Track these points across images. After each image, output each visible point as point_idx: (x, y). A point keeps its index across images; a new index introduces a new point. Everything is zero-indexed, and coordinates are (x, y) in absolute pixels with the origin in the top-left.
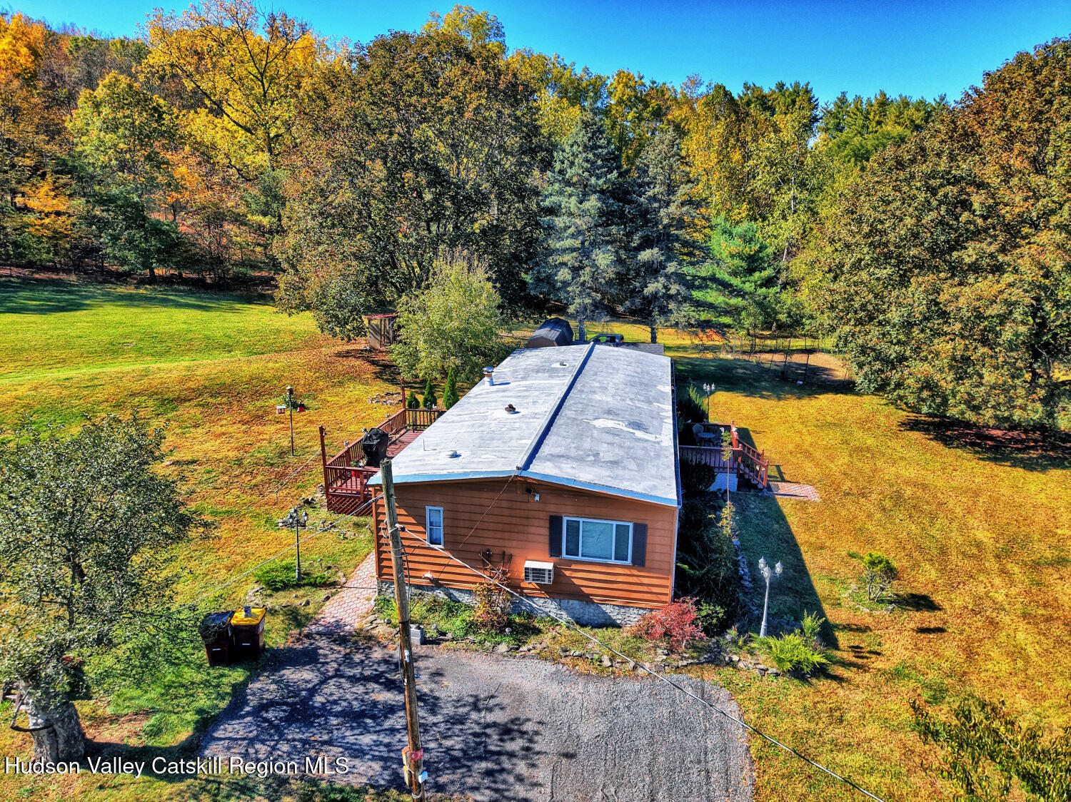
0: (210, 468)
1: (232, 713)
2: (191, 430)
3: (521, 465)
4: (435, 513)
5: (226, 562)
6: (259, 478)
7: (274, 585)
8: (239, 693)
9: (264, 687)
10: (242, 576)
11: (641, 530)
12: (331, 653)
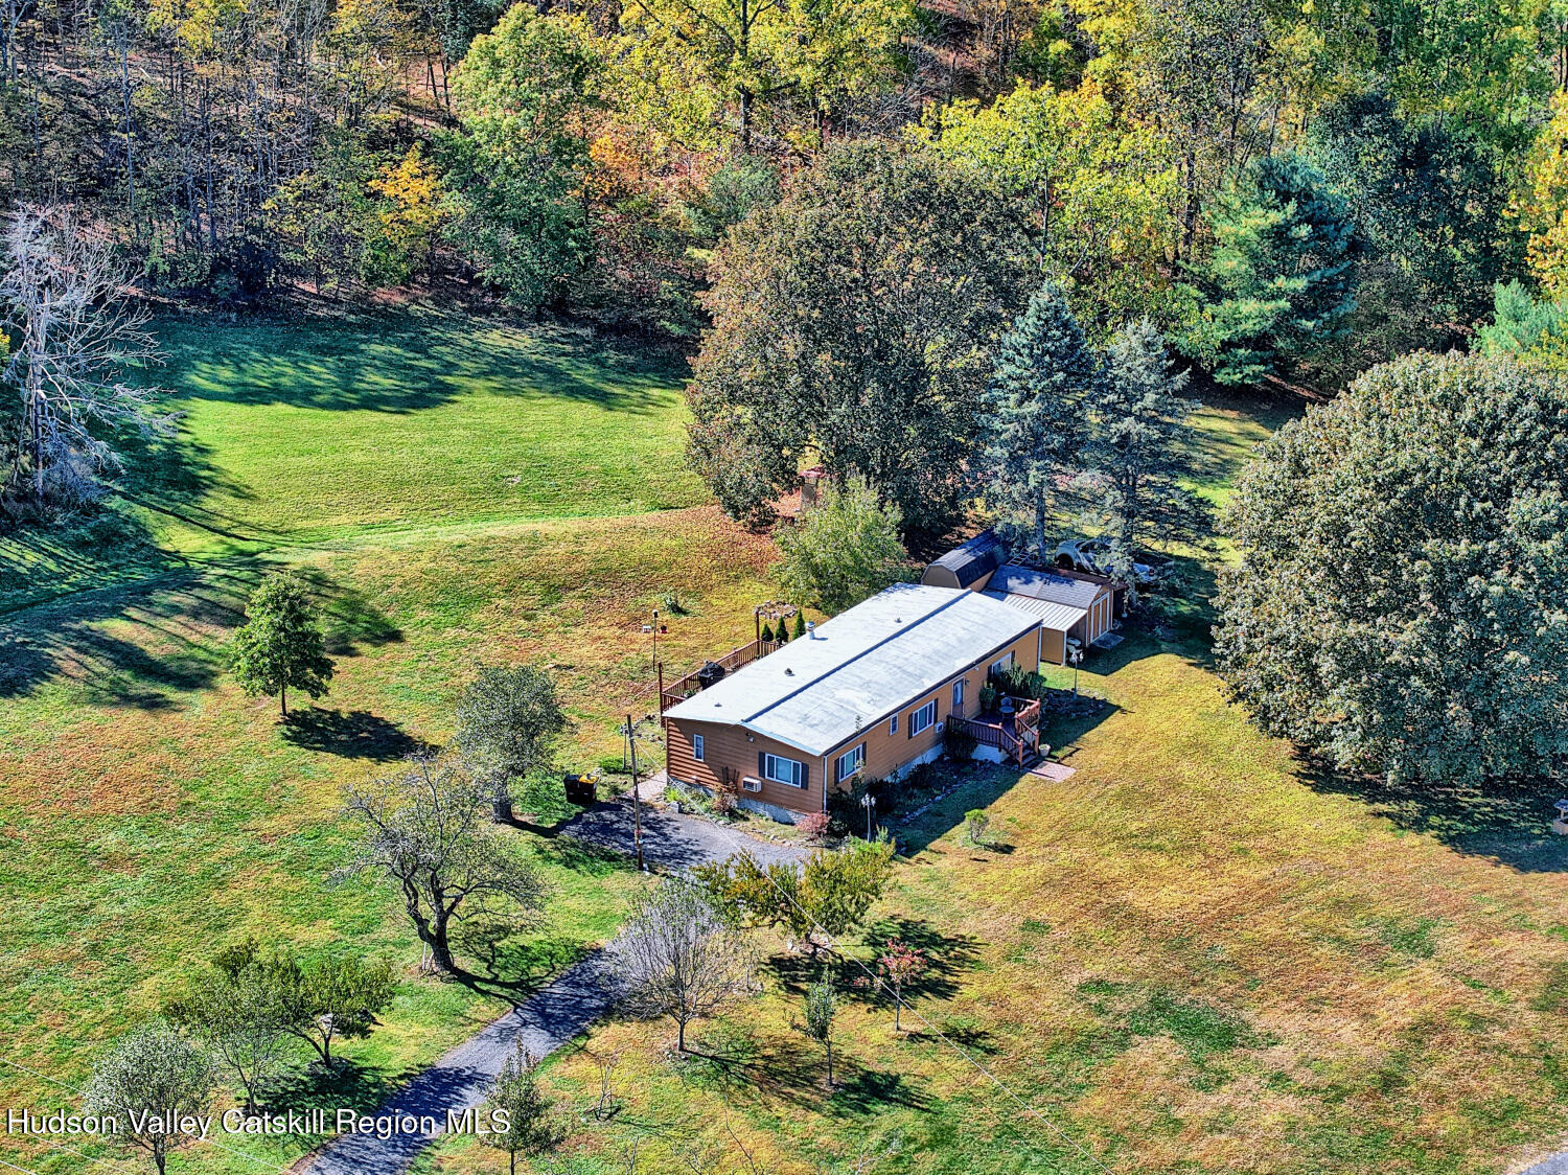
0: (582, 675)
1: (574, 822)
2: (573, 629)
3: (745, 718)
4: (699, 739)
5: (584, 752)
6: (620, 690)
7: (610, 770)
8: (579, 816)
9: (591, 817)
10: (591, 762)
11: (805, 768)
12: (627, 809)
